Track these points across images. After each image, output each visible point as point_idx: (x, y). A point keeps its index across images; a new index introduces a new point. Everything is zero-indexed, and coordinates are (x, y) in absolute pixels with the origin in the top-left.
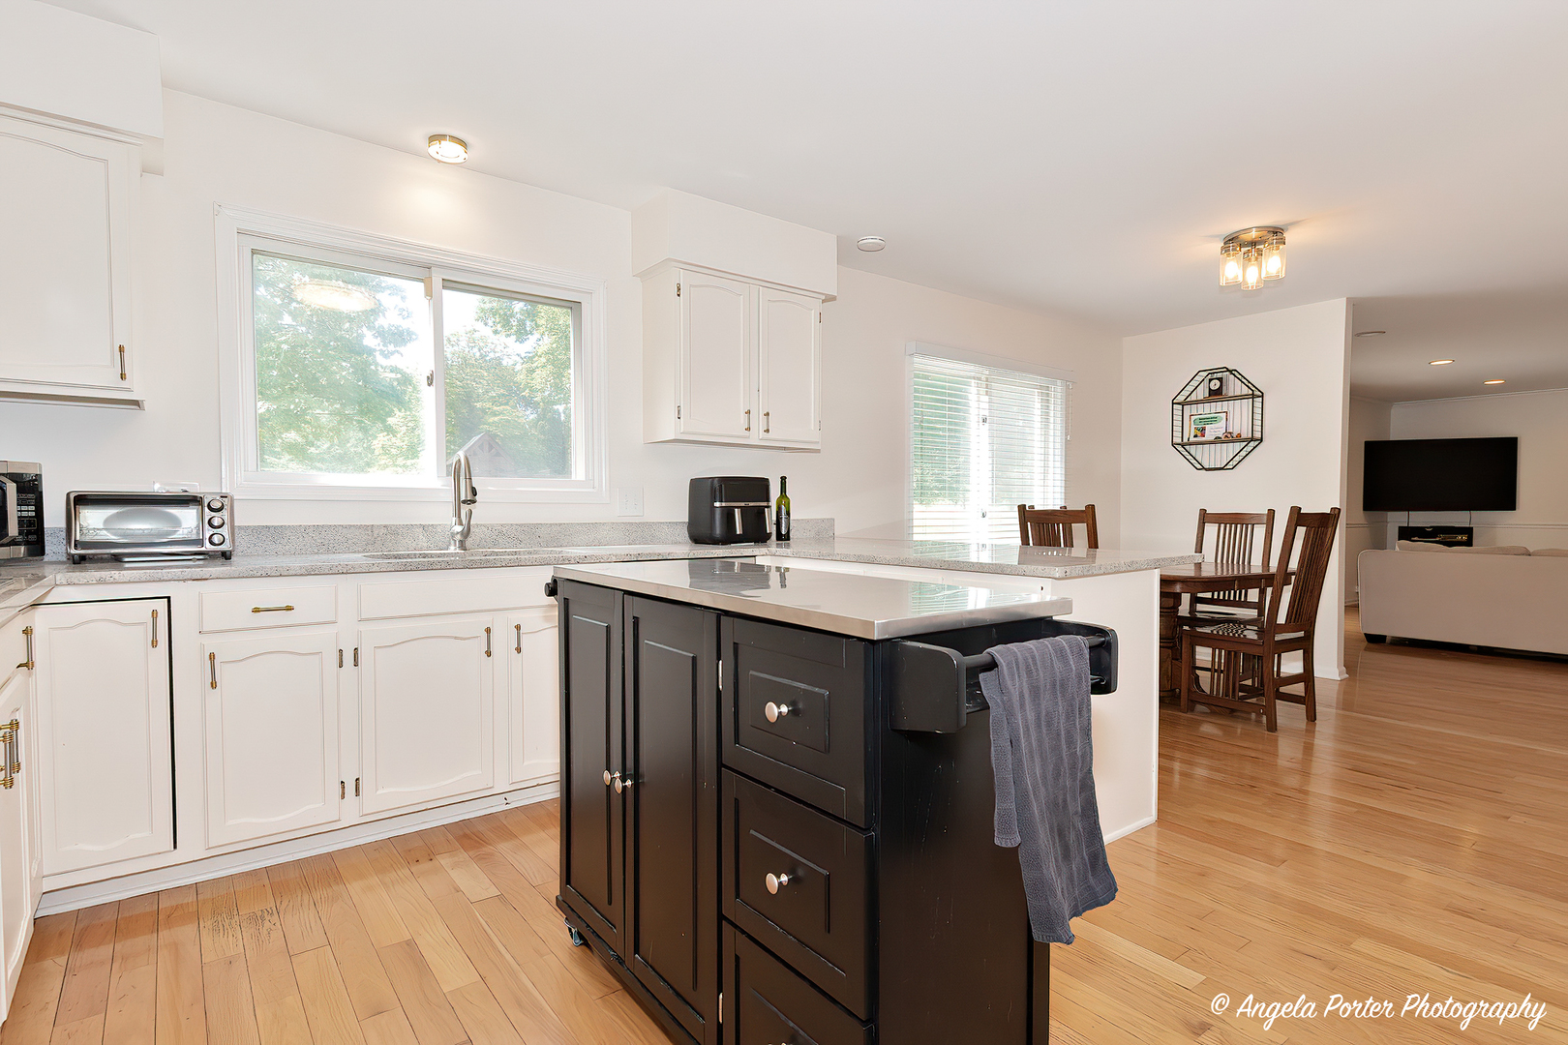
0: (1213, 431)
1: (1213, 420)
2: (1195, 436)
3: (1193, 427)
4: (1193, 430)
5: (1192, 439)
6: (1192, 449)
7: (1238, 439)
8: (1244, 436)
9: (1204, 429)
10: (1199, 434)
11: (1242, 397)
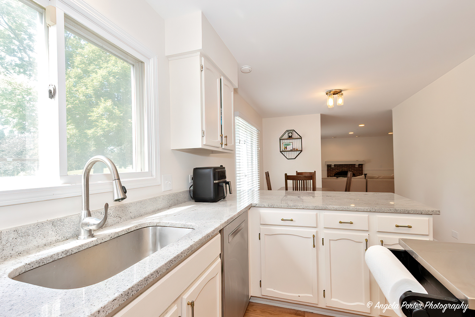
0: (289, 148)
1: (288, 145)
2: (284, 149)
3: (283, 146)
4: (283, 147)
5: (284, 150)
6: (284, 153)
7: (297, 150)
8: (299, 150)
9: (286, 147)
10: (285, 148)
11: (298, 139)
